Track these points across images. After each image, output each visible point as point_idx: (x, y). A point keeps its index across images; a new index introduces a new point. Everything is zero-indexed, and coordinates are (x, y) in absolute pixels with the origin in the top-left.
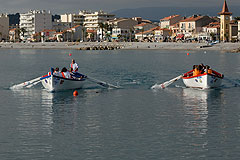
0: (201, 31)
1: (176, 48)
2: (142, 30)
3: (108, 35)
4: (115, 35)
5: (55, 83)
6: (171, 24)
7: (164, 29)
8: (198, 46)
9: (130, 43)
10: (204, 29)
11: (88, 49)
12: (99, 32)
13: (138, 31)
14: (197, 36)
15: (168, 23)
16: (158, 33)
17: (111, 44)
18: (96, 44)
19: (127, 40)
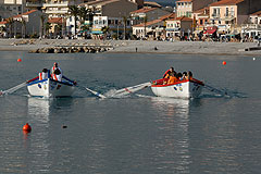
0: (248, 22)
1: (203, 51)
2: (145, 20)
3: (86, 28)
4: (97, 28)
6: (194, 10)
7: (183, 19)
8: (241, 48)
9: (124, 42)
10: (253, 17)
11: (51, 51)
12: (71, 22)
13: (138, 21)
14: (241, 30)
15: (189, 8)
16: (172, 25)
17: (91, 43)
18: (65, 42)
19: (119, 36)
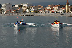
0: (60, 10)
2: (41, 10)
3: (30, 11)
4: (32, 11)
5: (18, 25)
6: (50, 8)
7: (48, 9)
9: (37, 14)
10: (61, 9)
12: (27, 10)
13: (40, 10)
14: (59, 11)
15: (49, 7)
16: (46, 10)
17: (31, 14)
18: (26, 14)
